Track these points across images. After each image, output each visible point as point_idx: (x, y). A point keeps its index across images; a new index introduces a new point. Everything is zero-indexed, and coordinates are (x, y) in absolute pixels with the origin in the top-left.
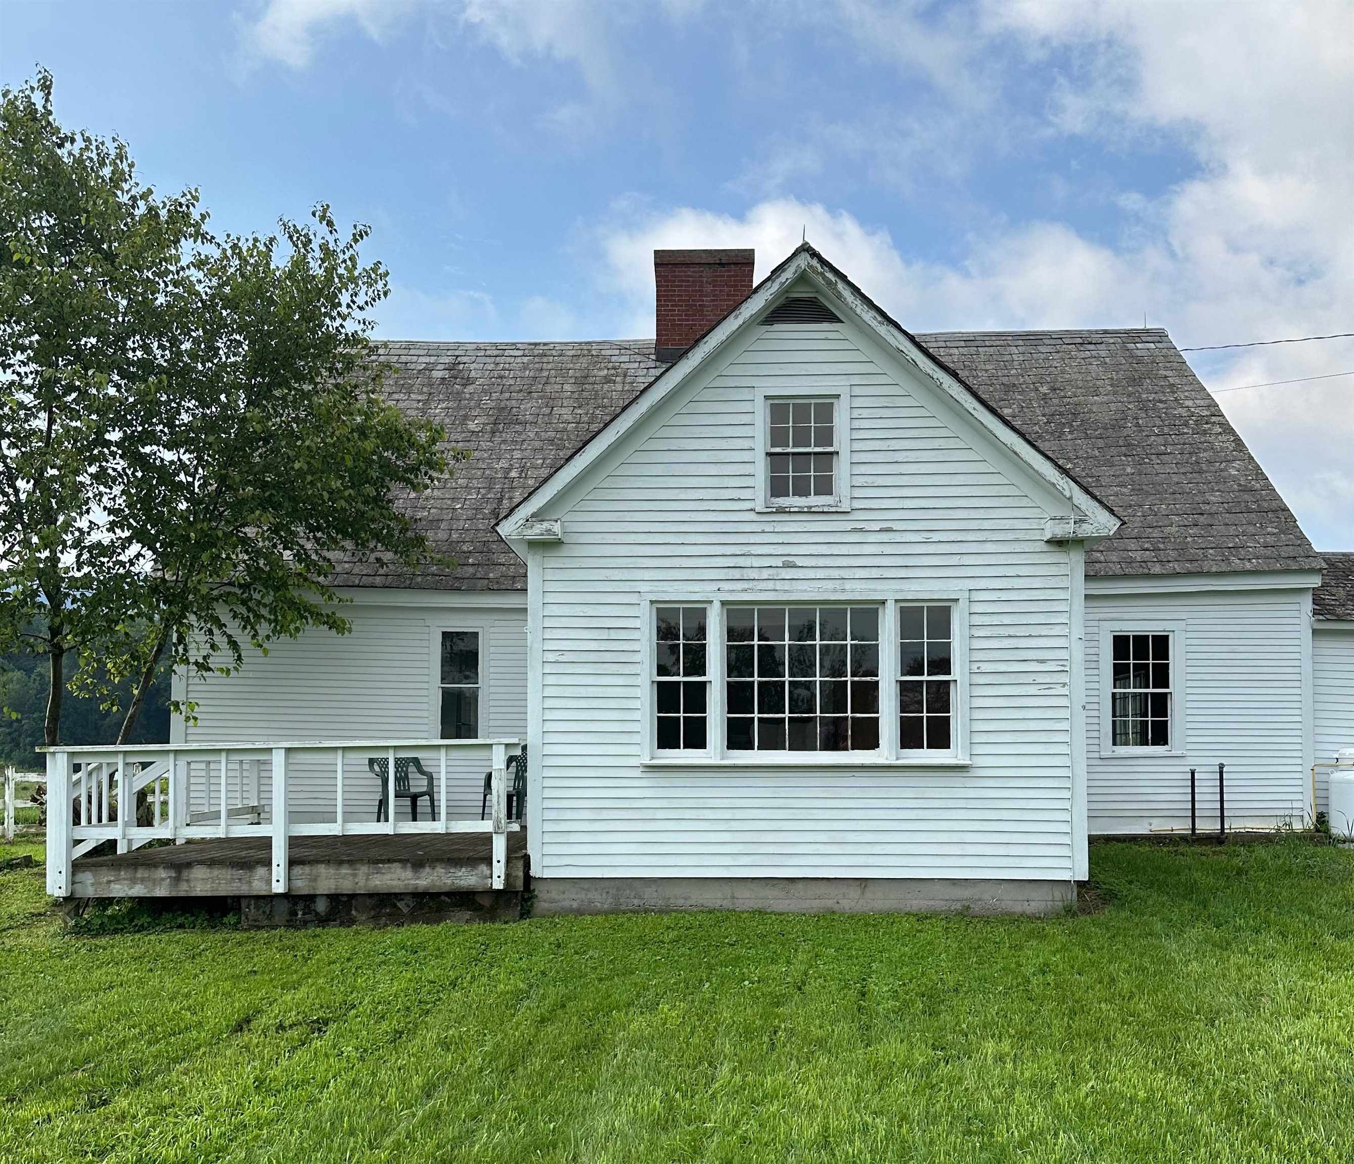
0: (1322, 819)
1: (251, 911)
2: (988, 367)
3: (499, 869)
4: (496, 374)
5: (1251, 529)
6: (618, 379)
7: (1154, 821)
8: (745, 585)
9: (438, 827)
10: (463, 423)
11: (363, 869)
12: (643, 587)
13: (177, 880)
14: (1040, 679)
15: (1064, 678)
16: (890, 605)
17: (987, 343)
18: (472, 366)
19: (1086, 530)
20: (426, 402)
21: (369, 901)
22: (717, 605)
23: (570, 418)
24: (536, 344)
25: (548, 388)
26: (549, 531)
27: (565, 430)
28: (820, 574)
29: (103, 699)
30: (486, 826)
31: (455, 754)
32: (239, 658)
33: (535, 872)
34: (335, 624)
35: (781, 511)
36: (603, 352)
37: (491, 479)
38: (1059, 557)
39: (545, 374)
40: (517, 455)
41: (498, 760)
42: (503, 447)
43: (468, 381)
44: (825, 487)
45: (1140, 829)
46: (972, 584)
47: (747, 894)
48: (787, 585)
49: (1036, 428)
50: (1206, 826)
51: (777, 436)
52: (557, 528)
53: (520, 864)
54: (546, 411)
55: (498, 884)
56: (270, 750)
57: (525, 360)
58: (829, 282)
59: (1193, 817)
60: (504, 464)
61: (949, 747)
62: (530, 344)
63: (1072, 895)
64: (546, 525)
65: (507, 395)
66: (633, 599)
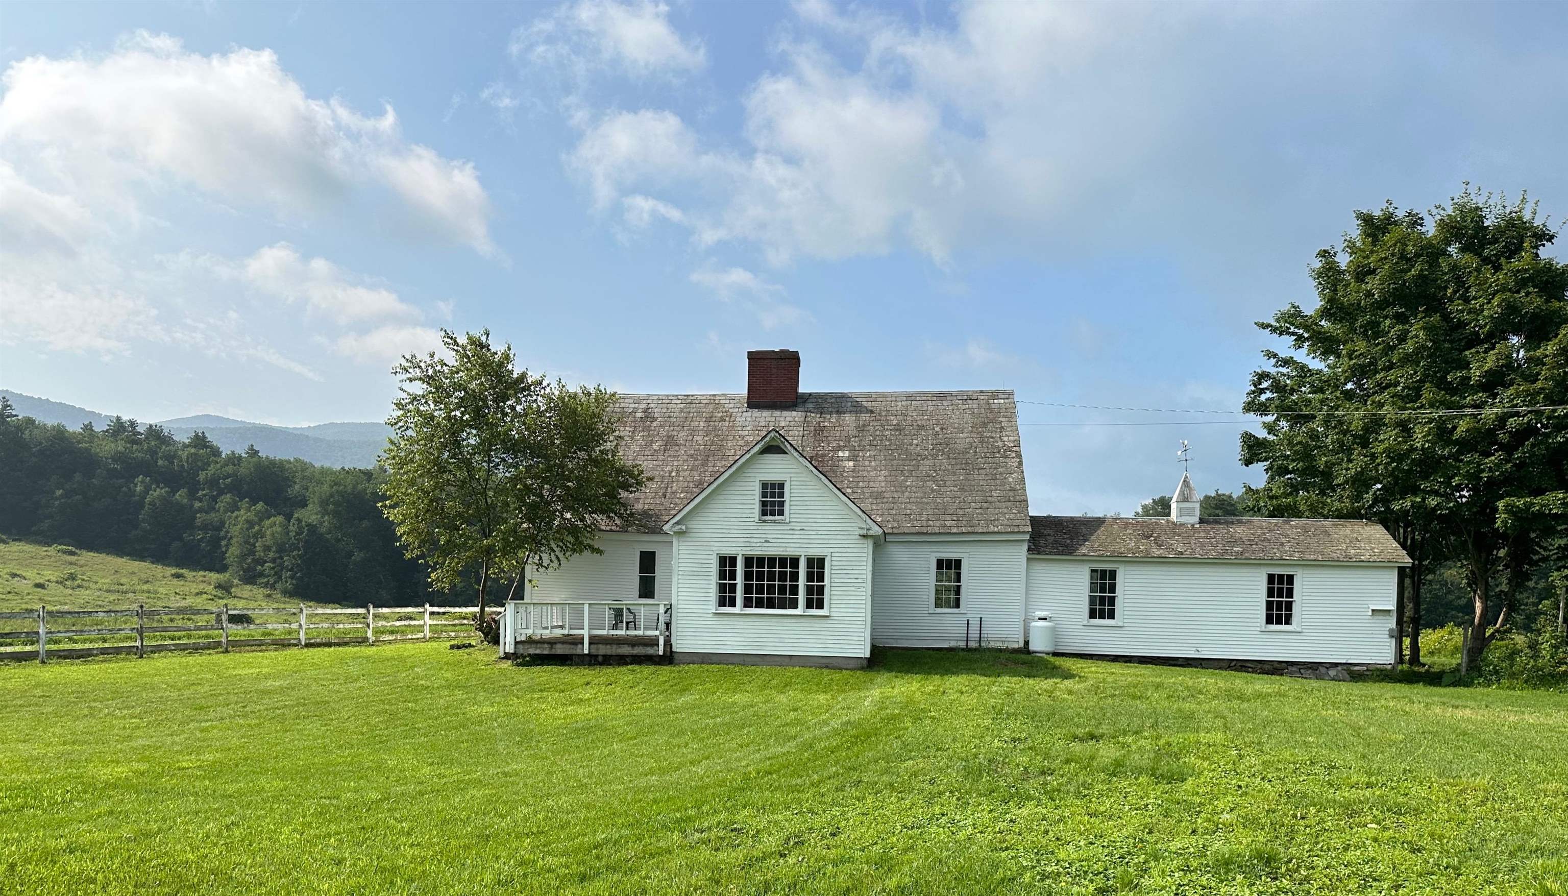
0: (1027, 643)
1: (576, 659)
2: (913, 414)
3: (661, 648)
4: (667, 415)
5: (1006, 510)
6: (727, 419)
7: (952, 642)
8: (752, 548)
9: (640, 633)
10: (651, 445)
11: (614, 647)
12: (714, 548)
13: (551, 648)
14: (855, 585)
15: (864, 585)
16: (803, 557)
17: (918, 399)
18: (656, 410)
19: (871, 533)
20: (633, 432)
21: (617, 658)
22: (740, 555)
23: (701, 442)
24: (688, 396)
25: (692, 423)
26: (681, 529)
27: (699, 449)
28: (778, 545)
29: (502, 578)
30: (657, 633)
31: (647, 608)
32: (560, 564)
33: (674, 649)
34: (599, 551)
35: (764, 521)
36: (721, 402)
37: (663, 477)
38: (864, 541)
39: (691, 415)
40: (675, 463)
41: (662, 610)
42: (669, 459)
43: (654, 419)
44: (781, 513)
45: (946, 645)
46: (832, 550)
47: (749, 660)
48: (766, 549)
49: (926, 452)
50: (973, 645)
51: (764, 495)
52: (684, 527)
53: (669, 646)
54: (690, 438)
55: (661, 653)
56: (583, 604)
57: (682, 406)
58: (782, 442)
59: (967, 640)
60: (669, 468)
61: (823, 608)
62: (685, 395)
63: (865, 663)
64: (680, 526)
65: (672, 428)
66: (711, 553)
